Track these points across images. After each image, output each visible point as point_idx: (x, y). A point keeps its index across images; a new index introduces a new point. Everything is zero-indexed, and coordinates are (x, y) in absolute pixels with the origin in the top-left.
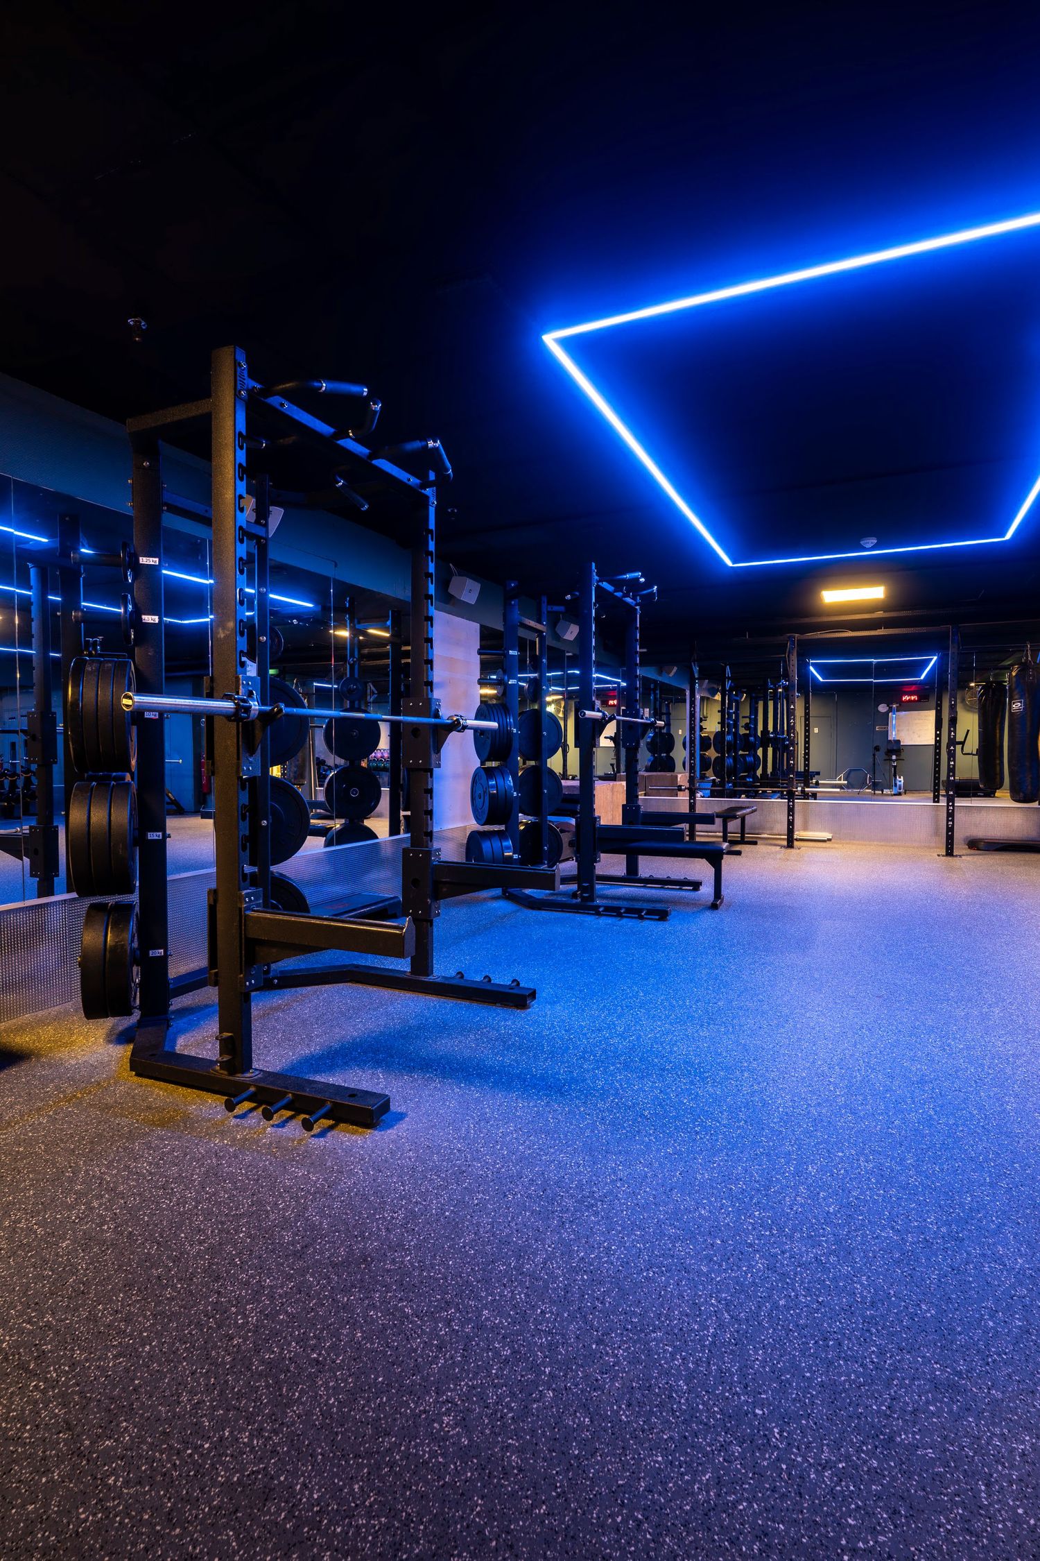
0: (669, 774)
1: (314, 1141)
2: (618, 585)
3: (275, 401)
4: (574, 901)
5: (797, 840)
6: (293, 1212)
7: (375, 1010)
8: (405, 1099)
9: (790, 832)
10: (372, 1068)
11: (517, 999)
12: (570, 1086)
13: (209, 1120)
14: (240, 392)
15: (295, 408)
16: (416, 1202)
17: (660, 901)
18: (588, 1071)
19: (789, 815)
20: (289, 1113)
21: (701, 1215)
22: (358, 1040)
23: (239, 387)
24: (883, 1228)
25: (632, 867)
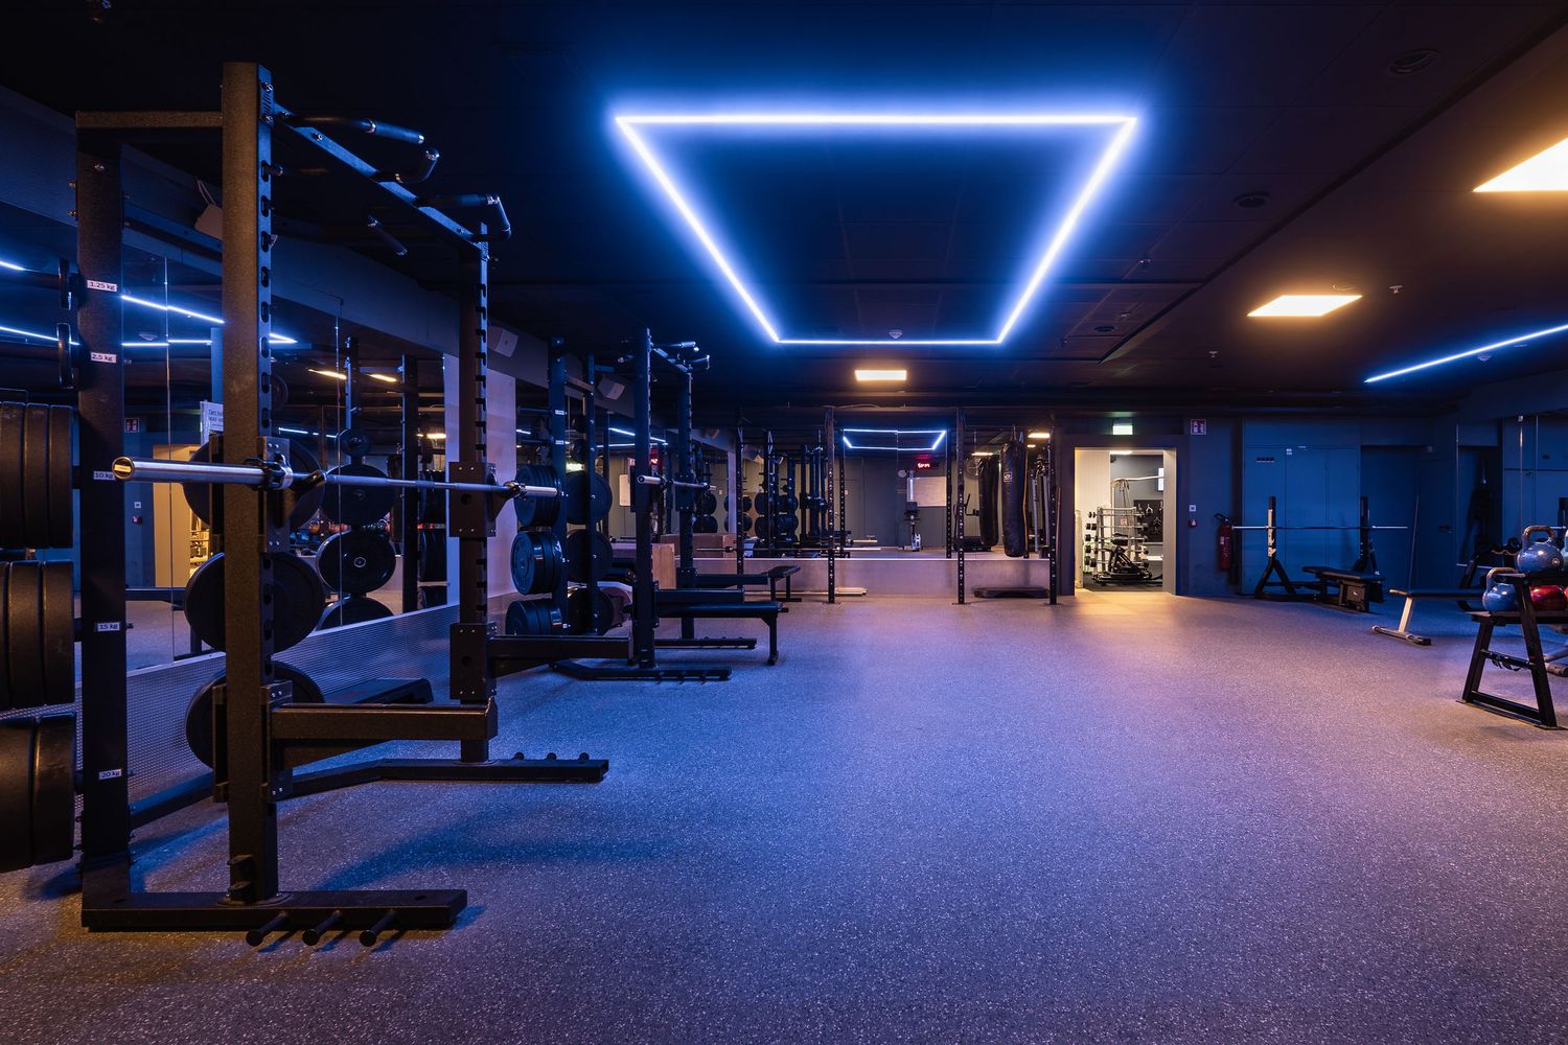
0: (713, 535)
1: (376, 955)
2: (672, 352)
3: (306, 132)
4: (632, 668)
5: (837, 595)
6: (369, 1032)
7: (420, 806)
8: (480, 892)
9: (831, 588)
10: (432, 867)
11: (589, 772)
12: (658, 848)
13: (224, 961)
14: (264, 117)
15: (331, 141)
16: (517, 989)
17: (719, 661)
18: (674, 831)
19: (830, 573)
20: (337, 933)
21: (799, 937)
22: (407, 841)
23: (263, 111)
24: (943, 913)
25: (688, 630)
